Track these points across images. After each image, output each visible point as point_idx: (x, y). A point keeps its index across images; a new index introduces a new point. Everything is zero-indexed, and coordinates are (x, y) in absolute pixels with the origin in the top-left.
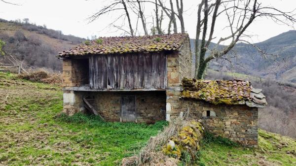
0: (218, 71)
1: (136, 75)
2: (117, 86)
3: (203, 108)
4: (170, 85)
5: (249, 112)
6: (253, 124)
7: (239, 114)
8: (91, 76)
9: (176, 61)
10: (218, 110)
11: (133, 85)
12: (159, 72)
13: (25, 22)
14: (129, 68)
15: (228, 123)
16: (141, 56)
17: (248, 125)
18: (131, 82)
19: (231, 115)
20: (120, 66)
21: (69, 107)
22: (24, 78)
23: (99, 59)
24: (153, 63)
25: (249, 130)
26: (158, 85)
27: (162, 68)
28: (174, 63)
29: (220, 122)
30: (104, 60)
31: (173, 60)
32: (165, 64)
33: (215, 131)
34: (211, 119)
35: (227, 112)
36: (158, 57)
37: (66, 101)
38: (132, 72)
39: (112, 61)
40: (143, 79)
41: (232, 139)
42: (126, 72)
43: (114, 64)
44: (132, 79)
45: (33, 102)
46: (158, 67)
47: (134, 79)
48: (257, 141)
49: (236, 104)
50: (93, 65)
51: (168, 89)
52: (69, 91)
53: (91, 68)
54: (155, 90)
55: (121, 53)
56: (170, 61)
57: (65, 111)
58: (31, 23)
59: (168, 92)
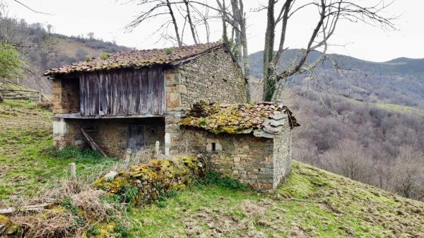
0: (361, 100)
1: (130, 97)
2: (110, 112)
3: (208, 139)
4: (169, 109)
5: (262, 144)
6: (267, 160)
7: (250, 147)
8: (82, 99)
9: (176, 78)
10: (225, 142)
11: (127, 111)
12: (156, 93)
13: (89, 37)
14: (122, 89)
15: (237, 159)
16: (135, 73)
17: (261, 162)
18: (125, 106)
19: (241, 149)
20: (113, 86)
21: (59, 138)
22: (43, 107)
23: (91, 78)
24: (150, 82)
25: (262, 169)
26: (155, 110)
27: (160, 88)
28: (173, 81)
29: (228, 158)
30: (96, 79)
31: (172, 76)
32: (163, 82)
33: (221, 170)
34: (217, 154)
35: (236, 145)
36: (155, 73)
37: (55, 131)
38: (127, 94)
39: (104, 80)
40: (138, 103)
41: (241, 181)
42: (120, 94)
43: (107, 85)
44: (126, 103)
45: (29, 133)
46: (155, 86)
47: (129, 102)
48: (272, 183)
49: (240, 133)
50: (84, 86)
51: (167, 114)
52: (59, 119)
53: (82, 89)
54: (151, 116)
55: (109, 69)
56: (168, 78)
57: (55, 143)
58: (96, 39)
59: (167, 119)
